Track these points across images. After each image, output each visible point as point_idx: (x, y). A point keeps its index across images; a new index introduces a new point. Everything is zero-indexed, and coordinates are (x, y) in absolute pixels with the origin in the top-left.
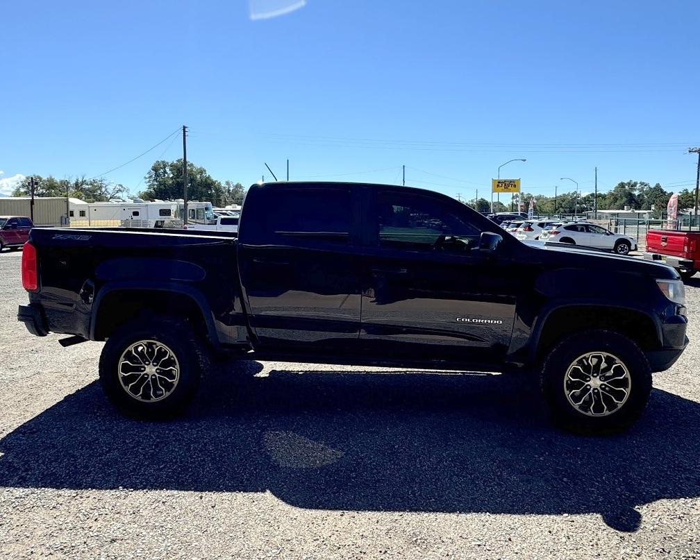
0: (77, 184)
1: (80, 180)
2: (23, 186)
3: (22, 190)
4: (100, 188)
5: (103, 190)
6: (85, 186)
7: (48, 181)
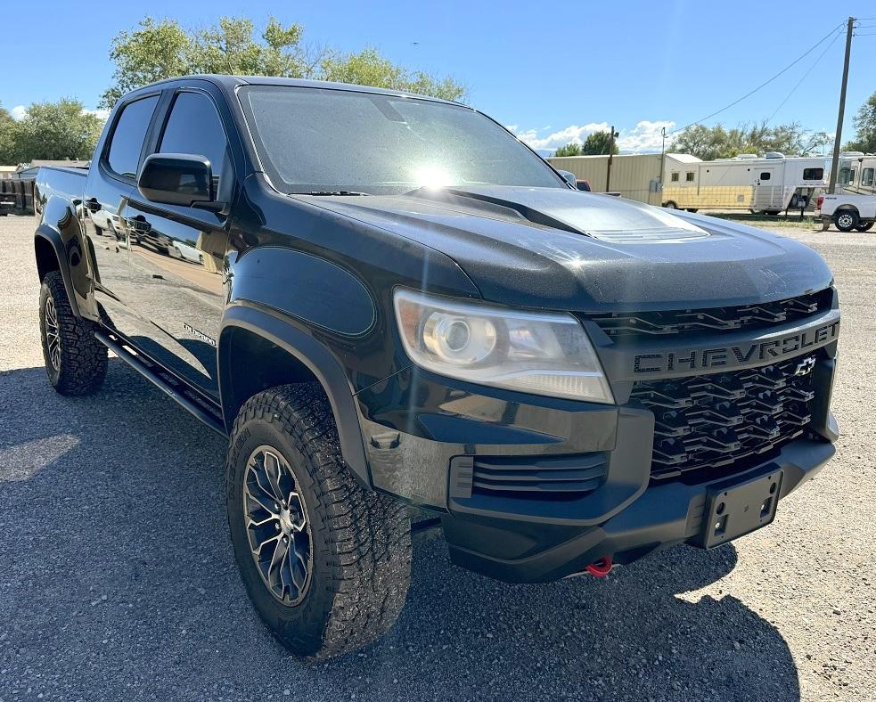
0: (753, 136)
1: (759, 128)
2: (681, 141)
3: (679, 147)
4: (789, 139)
5: (794, 142)
6: (764, 138)
7: (713, 132)
